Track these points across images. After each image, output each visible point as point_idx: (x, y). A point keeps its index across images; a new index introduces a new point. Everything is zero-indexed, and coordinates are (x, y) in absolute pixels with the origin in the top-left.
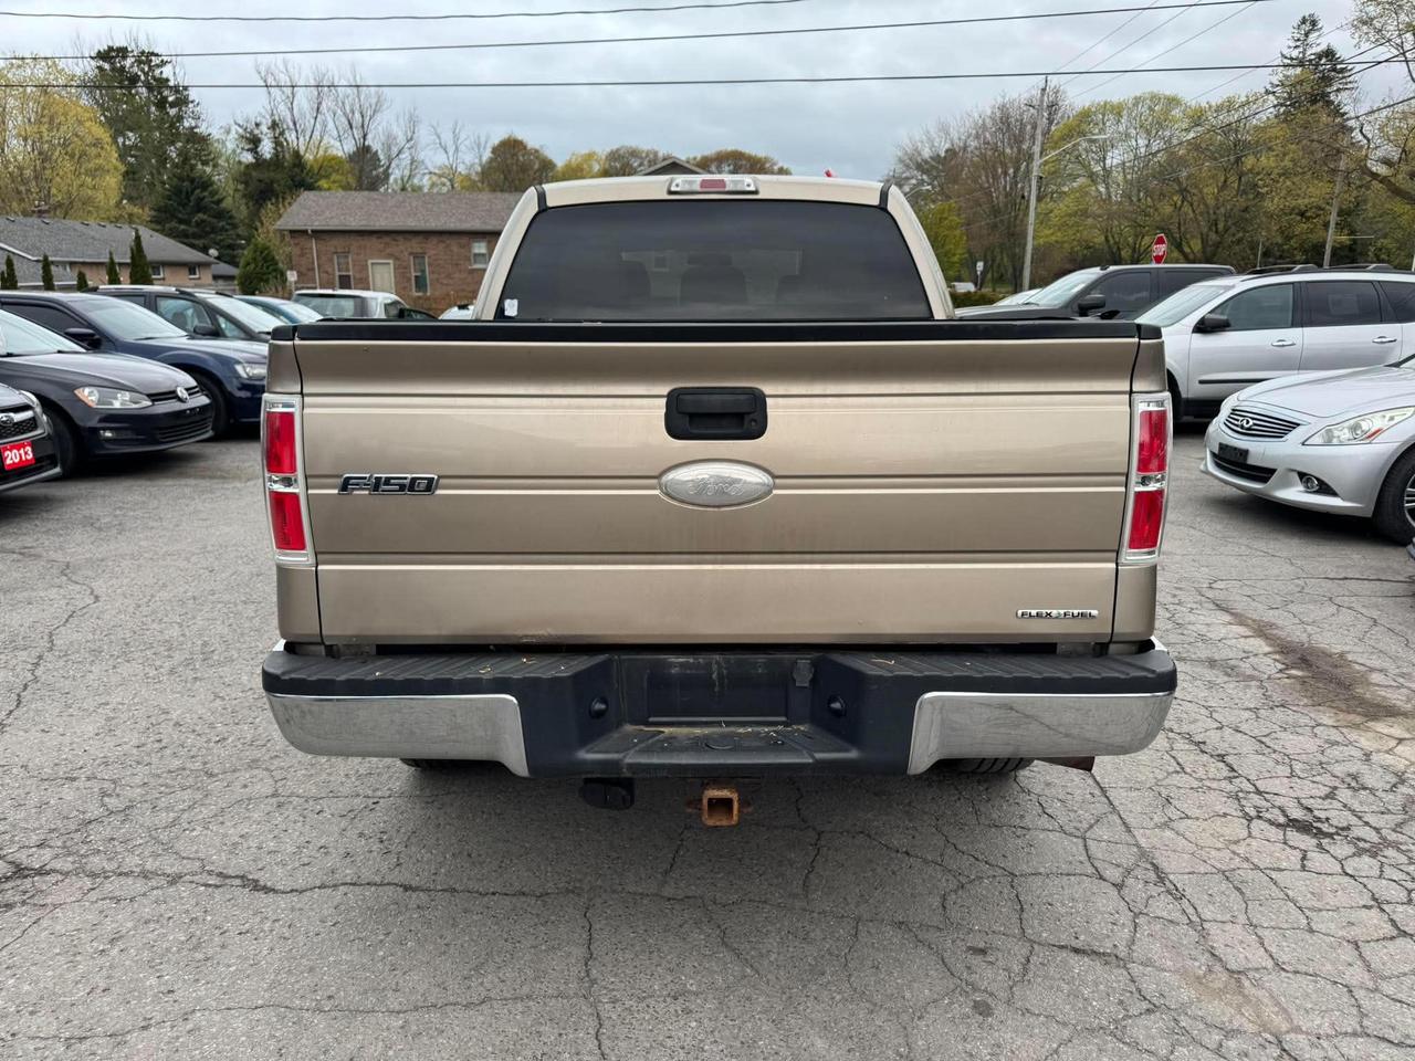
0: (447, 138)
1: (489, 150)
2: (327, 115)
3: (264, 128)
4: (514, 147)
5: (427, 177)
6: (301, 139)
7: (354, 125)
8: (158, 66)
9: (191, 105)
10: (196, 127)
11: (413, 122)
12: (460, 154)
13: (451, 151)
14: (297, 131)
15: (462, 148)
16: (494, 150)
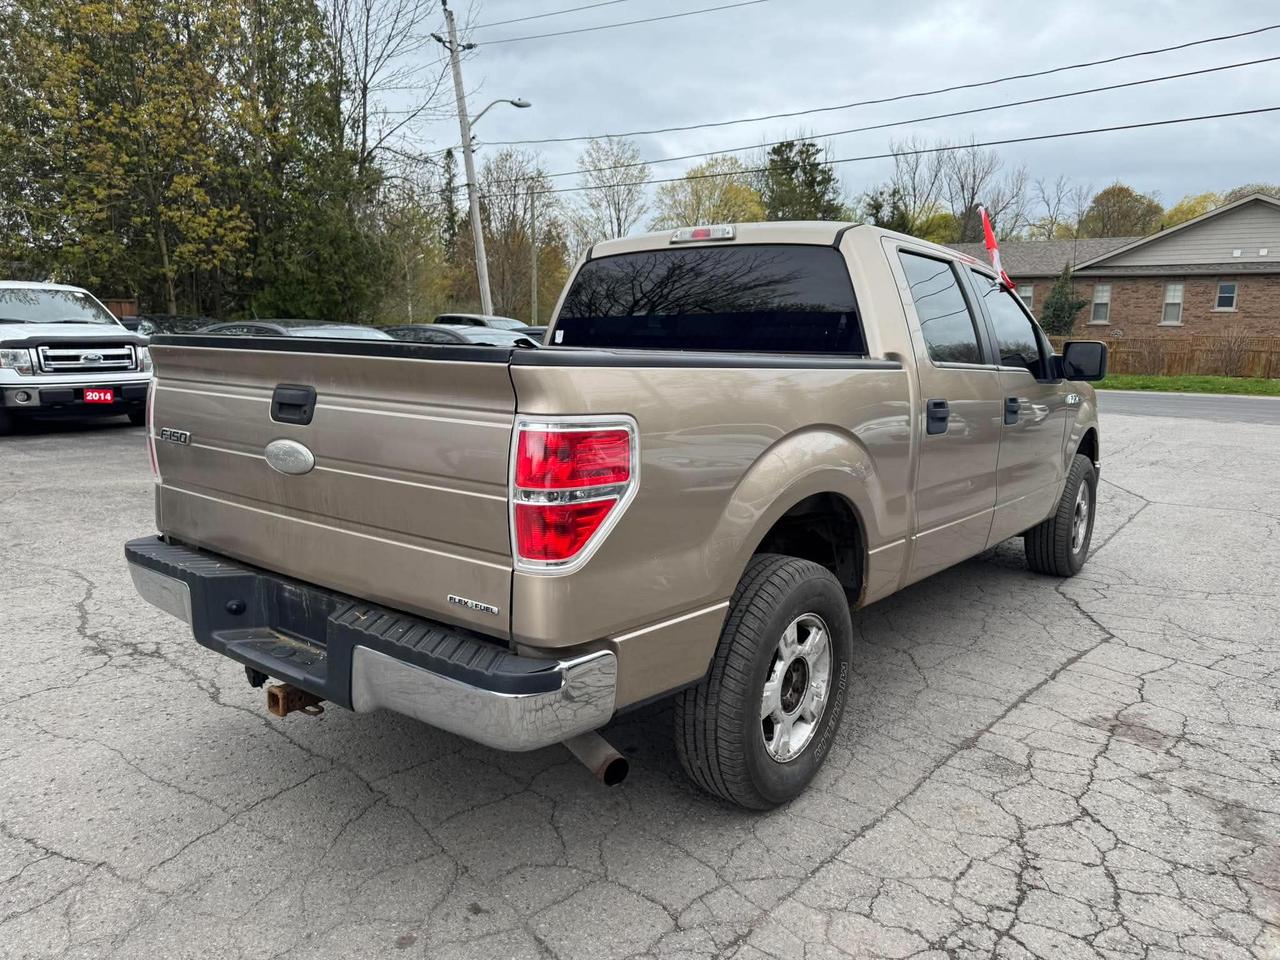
0: (1051, 192)
1: (1090, 199)
2: (944, 179)
3: (886, 196)
4: (1118, 195)
5: (1027, 228)
6: (918, 202)
7: (966, 186)
8: (813, 154)
9: (832, 183)
10: (834, 199)
11: (1021, 179)
12: (1061, 205)
13: (1053, 204)
14: (915, 197)
15: (1064, 200)
16: (1098, 200)
